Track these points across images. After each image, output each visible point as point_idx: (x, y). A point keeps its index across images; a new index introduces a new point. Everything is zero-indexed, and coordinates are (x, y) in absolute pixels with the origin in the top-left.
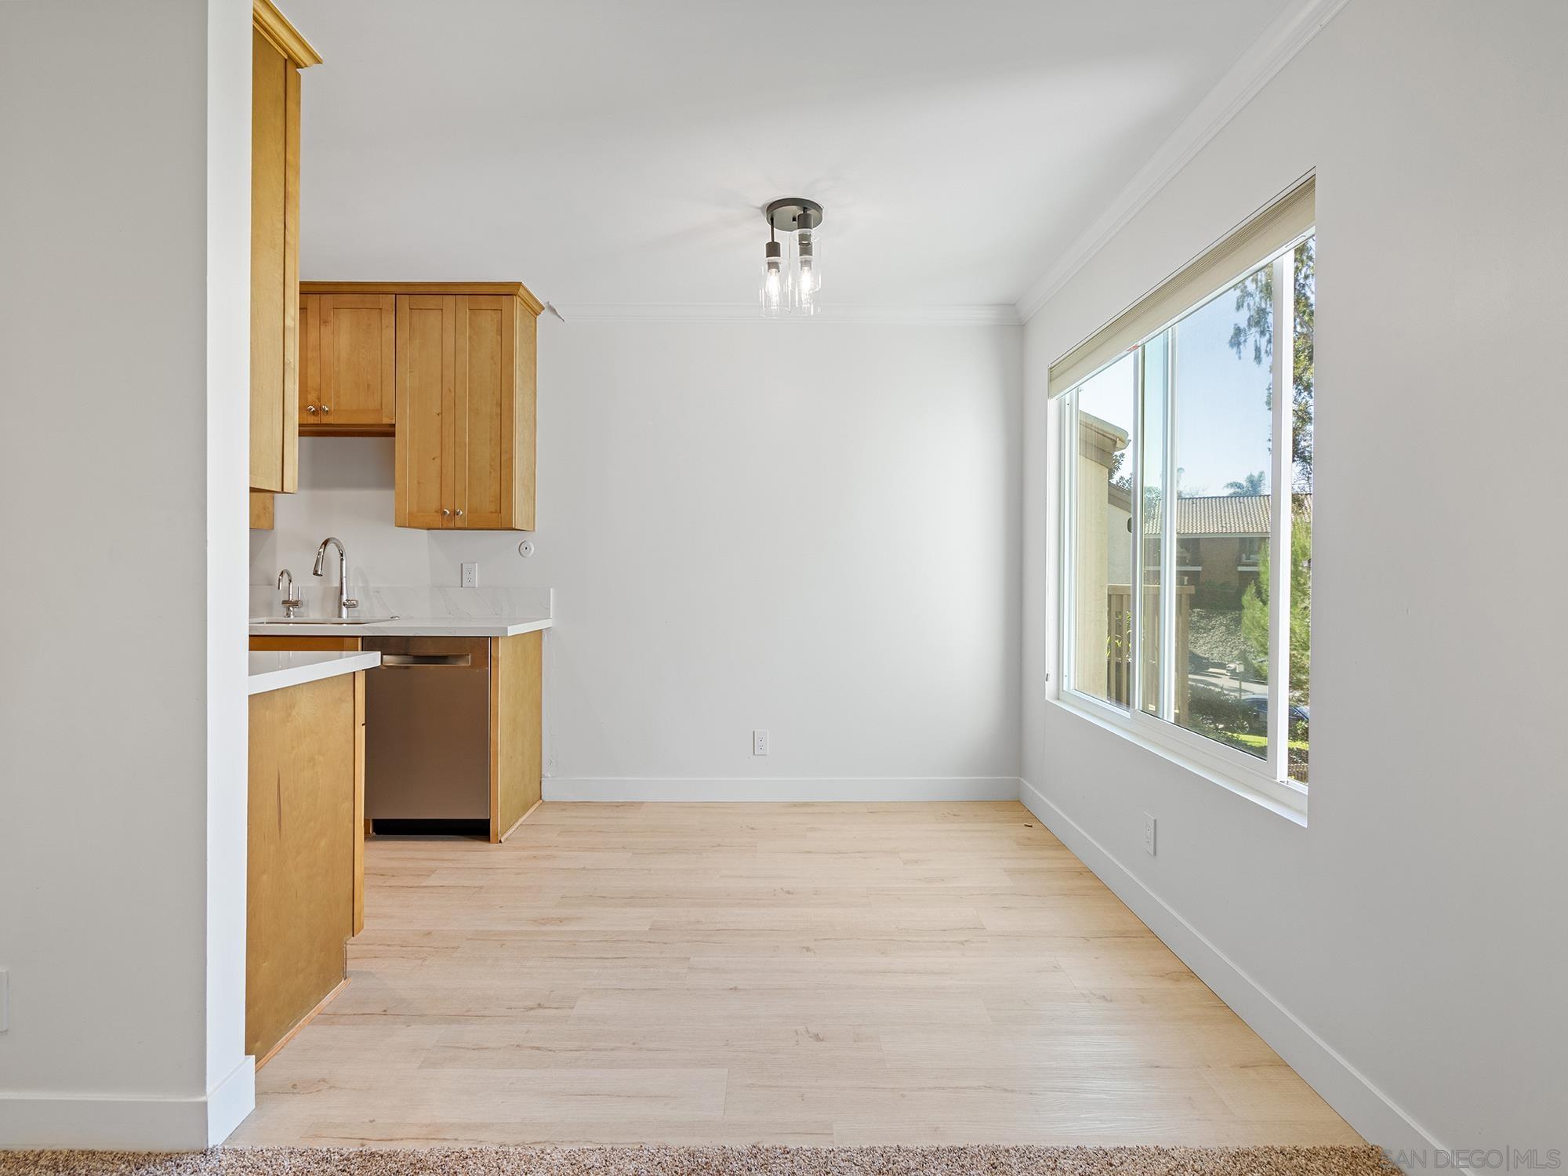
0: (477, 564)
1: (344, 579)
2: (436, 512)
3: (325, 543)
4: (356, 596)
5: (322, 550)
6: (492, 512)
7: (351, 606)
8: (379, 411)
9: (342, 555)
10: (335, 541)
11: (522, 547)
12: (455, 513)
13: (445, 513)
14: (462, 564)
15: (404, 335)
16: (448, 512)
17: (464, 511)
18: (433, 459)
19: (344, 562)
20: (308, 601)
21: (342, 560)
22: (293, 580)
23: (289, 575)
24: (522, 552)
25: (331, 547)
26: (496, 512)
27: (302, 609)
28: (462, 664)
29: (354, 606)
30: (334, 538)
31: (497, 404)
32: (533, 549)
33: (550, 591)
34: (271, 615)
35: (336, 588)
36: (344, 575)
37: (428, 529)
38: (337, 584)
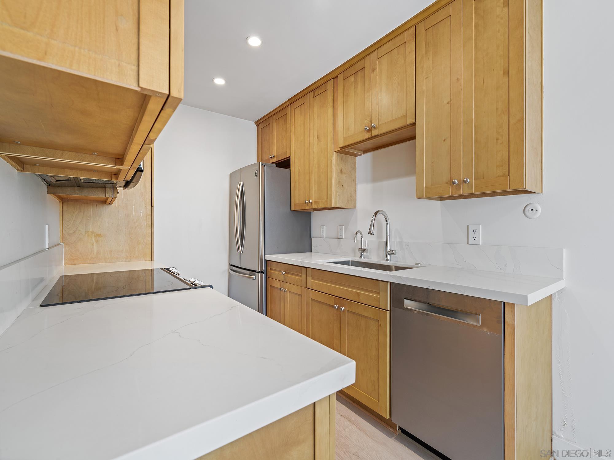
0: (481, 226)
1: (388, 236)
2: (447, 183)
3: (376, 214)
4: (395, 248)
5: (374, 218)
6: (499, 176)
7: (393, 253)
8: (405, 116)
9: (387, 221)
10: (383, 213)
11: (527, 209)
12: (463, 182)
13: (454, 183)
14: (468, 226)
15: (421, 51)
16: (457, 182)
17: (471, 178)
18: (444, 140)
19: (388, 225)
20: (371, 249)
21: (387, 224)
22: (363, 237)
23: (361, 234)
24: (527, 213)
25: (379, 215)
26: (504, 175)
27: (368, 254)
28: (471, 321)
29: (393, 254)
30: (381, 211)
31: (504, 73)
32: (540, 210)
33: (563, 250)
34: (355, 256)
35: (385, 241)
36: (388, 234)
37: (442, 199)
38: (385, 240)
